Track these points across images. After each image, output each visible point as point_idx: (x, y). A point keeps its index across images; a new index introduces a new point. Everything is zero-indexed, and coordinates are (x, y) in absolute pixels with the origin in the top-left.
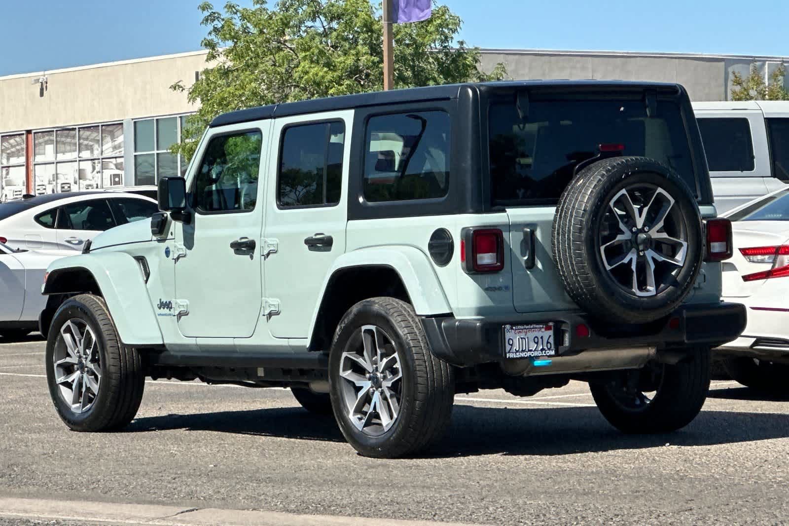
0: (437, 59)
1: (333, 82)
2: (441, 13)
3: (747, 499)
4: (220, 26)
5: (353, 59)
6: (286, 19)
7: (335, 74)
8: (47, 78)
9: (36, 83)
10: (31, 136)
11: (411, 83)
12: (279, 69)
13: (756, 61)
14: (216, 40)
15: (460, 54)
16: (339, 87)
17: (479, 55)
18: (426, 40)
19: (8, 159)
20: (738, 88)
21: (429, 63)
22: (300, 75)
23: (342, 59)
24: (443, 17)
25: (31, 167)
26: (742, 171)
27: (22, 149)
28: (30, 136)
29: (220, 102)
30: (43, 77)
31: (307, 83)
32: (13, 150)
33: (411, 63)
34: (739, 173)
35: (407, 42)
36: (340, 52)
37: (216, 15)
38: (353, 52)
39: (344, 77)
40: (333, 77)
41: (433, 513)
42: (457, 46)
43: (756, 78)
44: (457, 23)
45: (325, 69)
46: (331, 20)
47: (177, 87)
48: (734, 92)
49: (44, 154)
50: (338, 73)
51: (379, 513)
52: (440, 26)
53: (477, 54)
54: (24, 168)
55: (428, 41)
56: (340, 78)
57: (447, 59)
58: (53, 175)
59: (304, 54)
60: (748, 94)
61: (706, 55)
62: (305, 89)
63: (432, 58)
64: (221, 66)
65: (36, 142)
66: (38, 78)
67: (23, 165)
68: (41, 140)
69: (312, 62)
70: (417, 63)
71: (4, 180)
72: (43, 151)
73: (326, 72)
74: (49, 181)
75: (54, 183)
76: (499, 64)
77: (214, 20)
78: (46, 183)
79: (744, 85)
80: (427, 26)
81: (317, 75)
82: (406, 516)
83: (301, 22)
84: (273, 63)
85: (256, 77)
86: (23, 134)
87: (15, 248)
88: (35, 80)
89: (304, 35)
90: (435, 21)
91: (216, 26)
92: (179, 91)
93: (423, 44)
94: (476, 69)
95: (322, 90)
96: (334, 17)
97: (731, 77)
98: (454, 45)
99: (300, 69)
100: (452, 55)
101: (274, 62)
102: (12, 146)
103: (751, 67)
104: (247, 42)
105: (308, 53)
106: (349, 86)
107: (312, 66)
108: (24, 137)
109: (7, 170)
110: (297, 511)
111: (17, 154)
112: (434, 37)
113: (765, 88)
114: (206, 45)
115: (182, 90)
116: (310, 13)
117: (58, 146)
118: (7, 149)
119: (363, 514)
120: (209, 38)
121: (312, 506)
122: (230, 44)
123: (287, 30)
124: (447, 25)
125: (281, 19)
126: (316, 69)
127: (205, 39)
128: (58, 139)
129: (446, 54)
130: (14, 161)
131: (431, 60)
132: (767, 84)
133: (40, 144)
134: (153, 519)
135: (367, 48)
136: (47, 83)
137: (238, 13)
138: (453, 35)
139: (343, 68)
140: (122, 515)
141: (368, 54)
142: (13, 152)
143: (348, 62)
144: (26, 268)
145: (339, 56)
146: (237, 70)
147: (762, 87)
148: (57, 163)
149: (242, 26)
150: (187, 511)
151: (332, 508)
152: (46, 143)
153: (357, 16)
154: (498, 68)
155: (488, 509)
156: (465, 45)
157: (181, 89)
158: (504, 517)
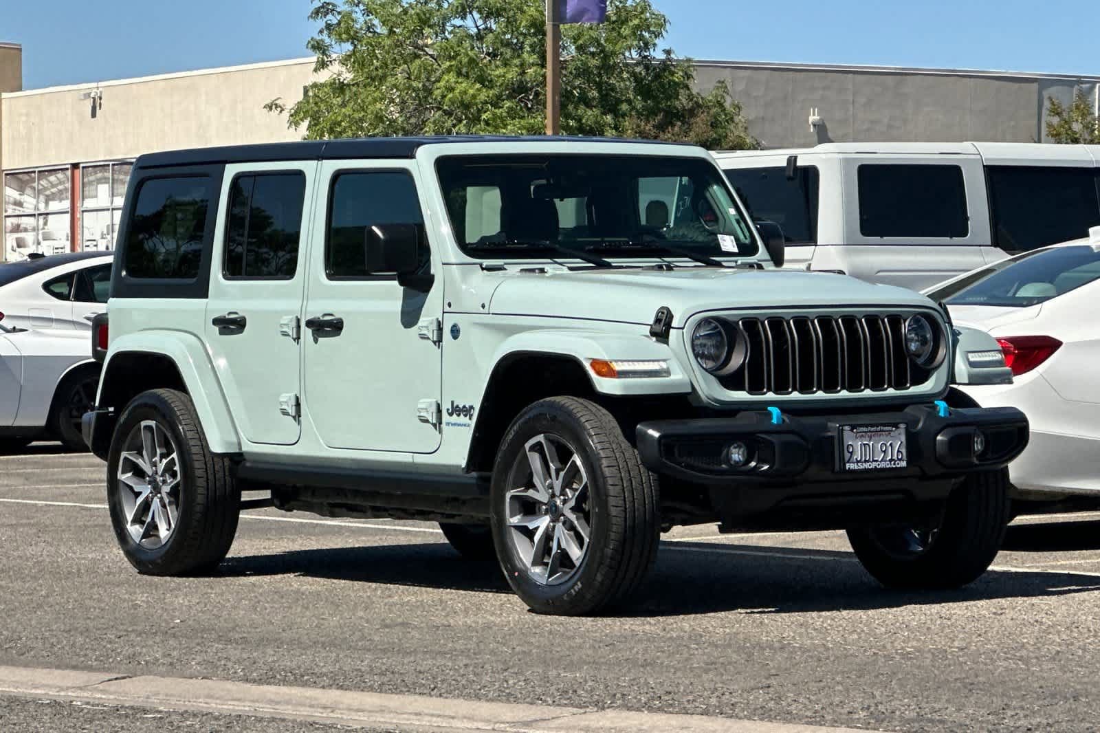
0: (634, 74)
1: (487, 103)
2: (639, 9)
3: (849, 675)
4: (335, 22)
5: (517, 72)
6: (425, 14)
7: (491, 92)
8: (101, 92)
9: (85, 99)
10: (78, 173)
11: (595, 107)
12: (414, 84)
13: (1083, 82)
14: (327, 40)
15: (666, 66)
16: (496, 111)
17: (692, 69)
18: (617, 48)
19: (47, 203)
20: (1056, 120)
21: (623, 79)
22: (443, 92)
23: (501, 71)
24: (642, 16)
25: (78, 215)
26: (951, 237)
27: (66, 189)
28: (76, 171)
29: (331, 128)
30: (96, 90)
31: (453, 103)
32: (54, 190)
33: (597, 79)
34: (947, 240)
35: (592, 49)
36: (498, 63)
37: (330, 7)
38: (517, 62)
39: (504, 97)
40: (488, 97)
41: (432, 686)
42: (663, 57)
43: (1082, 106)
44: (662, 23)
45: (478, 86)
46: (487, 17)
47: (274, 107)
48: (1050, 125)
49: (96, 197)
50: (496, 91)
51: (363, 684)
52: (638, 27)
53: (689, 67)
54: (68, 216)
55: (620, 48)
56: (499, 97)
57: (647, 74)
58: (108, 226)
59: (448, 63)
60: (1070, 128)
61: (1011, 73)
62: (449, 114)
63: (628, 72)
64: (334, 79)
65: (86, 180)
66: (88, 91)
67: (67, 212)
68: (92, 178)
69: (459, 74)
70: (605, 78)
71: (40, 232)
72: (93, 193)
73: (478, 90)
74: (102, 234)
75: (109, 237)
76: (719, 82)
77: (328, 14)
78: (97, 237)
79: (1065, 115)
80: (621, 28)
81: (465, 92)
82: (396, 689)
83: (446, 19)
84: (407, 76)
85: (382, 94)
86: (67, 169)
87: (10, 327)
88: (85, 95)
89: (450, 37)
90: (631, 20)
91: (329, 22)
92: (275, 112)
93: (614, 53)
94: (688, 89)
95: (472, 114)
96: (492, 14)
97: (1047, 104)
98: (658, 55)
99: (442, 83)
100: (655, 69)
101: (408, 74)
102: (53, 186)
103: (1075, 90)
104: (371, 45)
105: (453, 63)
106: (510, 109)
107: (460, 80)
108: (69, 173)
109: (44, 218)
110: (259, 681)
111: (57, 196)
112: (629, 43)
113: (1094, 120)
114: (313, 47)
115: (281, 112)
116: (457, 7)
117: (115, 186)
118: (45, 189)
119: (341, 686)
120: (318, 38)
121: (281, 675)
122: (348, 47)
123: (427, 31)
124: (648, 27)
125: (418, 14)
126: (464, 85)
127: (312, 39)
128: (116, 177)
129: (647, 67)
130: (54, 206)
131: (625, 75)
132: (1097, 115)
133: (90, 183)
134: (68, 688)
135: (535, 56)
136: (100, 98)
137: (360, 5)
138: (657, 41)
139: (502, 84)
140: (30, 683)
141: (538, 65)
142: (53, 193)
143: (509, 76)
144: (24, 354)
145: (497, 67)
146: (357, 84)
147: (1089, 118)
148: (113, 209)
149: (366, 23)
150: (116, 679)
151: (306, 678)
152: (99, 181)
153: (523, 12)
154: (718, 88)
155: (507, 681)
156: (673, 56)
157: (279, 109)
158: (521, 693)
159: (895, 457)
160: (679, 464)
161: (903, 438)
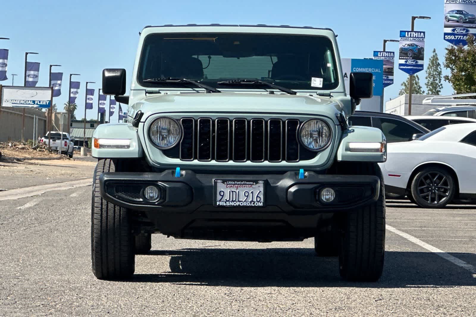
159: (255, 200)
160: (115, 197)
161: (262, 189)
